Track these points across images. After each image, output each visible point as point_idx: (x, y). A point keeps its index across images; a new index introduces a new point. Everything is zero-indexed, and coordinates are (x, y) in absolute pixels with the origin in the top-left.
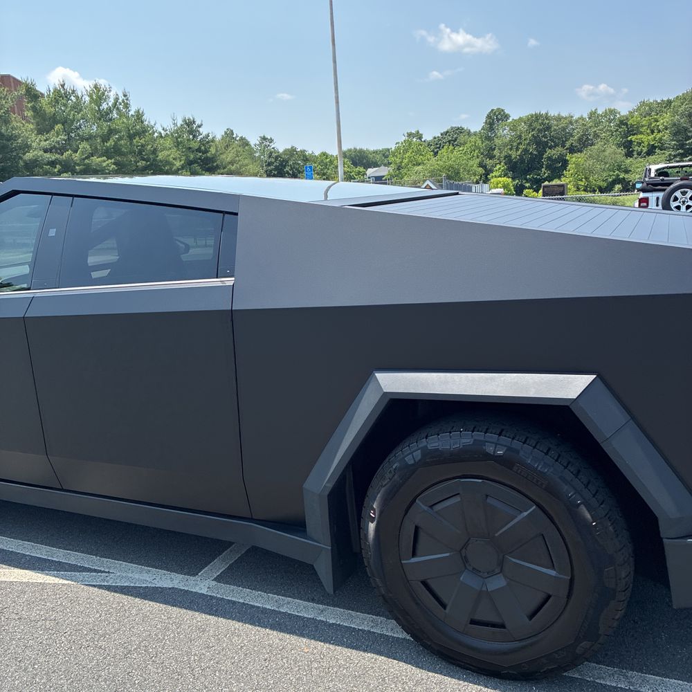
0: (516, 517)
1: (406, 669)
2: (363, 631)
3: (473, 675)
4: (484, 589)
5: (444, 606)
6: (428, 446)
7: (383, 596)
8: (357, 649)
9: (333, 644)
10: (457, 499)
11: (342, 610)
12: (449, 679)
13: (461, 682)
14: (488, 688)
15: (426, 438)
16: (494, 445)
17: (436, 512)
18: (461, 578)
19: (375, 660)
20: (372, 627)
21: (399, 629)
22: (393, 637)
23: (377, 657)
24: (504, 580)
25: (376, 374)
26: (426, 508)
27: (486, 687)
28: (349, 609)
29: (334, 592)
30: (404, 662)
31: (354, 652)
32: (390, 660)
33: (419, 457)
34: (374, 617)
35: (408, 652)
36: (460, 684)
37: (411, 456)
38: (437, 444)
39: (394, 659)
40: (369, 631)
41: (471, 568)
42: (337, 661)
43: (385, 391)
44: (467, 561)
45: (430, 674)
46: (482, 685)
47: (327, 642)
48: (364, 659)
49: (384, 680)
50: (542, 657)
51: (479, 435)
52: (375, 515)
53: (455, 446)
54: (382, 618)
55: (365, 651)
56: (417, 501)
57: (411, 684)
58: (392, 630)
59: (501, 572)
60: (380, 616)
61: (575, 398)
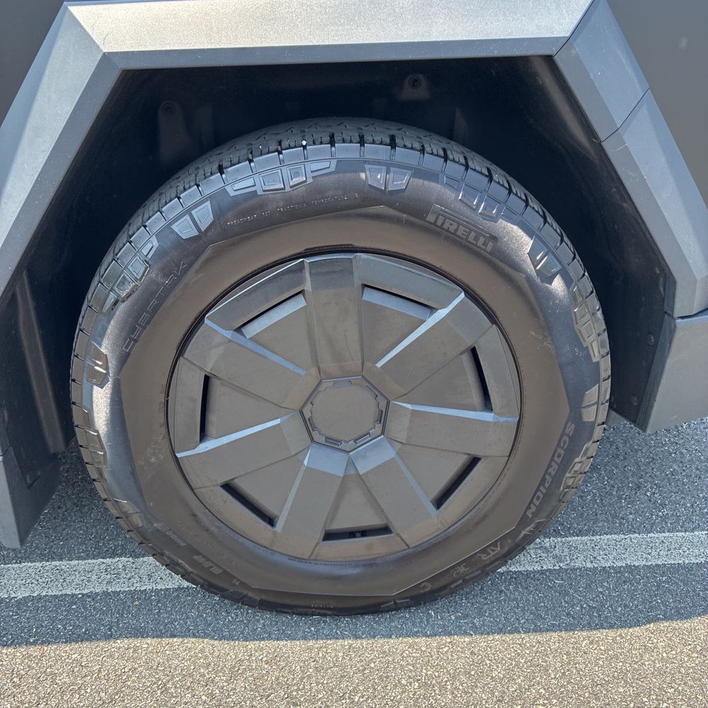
0: (422, 322)
1: (202, 651)
2: (92, 596)
3: (325, 622)
4: (352, 472)
5: (271, 521)
6: (229, 189)
7: (139, 531)
8: (89, 639)
9: (34, 643)
10: (299, 303)
11: (38, 564)
12: (289, 643)
13: (311, 643)
14: (361, 638)
15: (222, 173)
16: (384, 168)
17: (252, 339)
18: (306, 463)
19: (135, 651)
20: (109, 583)
21: (164, 571)
22: (157, 592)
23: (137, 642)
24: (389, 446)
25: (71, 8)
26: (229, 334)
27: (357, 637)
28: (53, 559)
29: (22, 541)
30: (194, 636)
31: (86, 646)
32: (165, 641)
33: (210, 219)
34: (108, 561)
35: (194, 613)
36: (310, 649)
37: (187, 217)
38: (250, 182)
39: (173, 636)
40: (106, 594)
41: (322, 440)
42: (53, 682)
43: (106, 49)
44: (314, 428)
45: (251, 645)
46: (348, 637)
47: (20, 644)
48: (111, 656)
49: (165, 690)
50: (459, 564)
51: (346, 150)
52: (107, 369)
53: (296, 180)
54: (123, 559)
55: (108, 637)
56: (206, 321)
57: (221, 680)
58: (150, 576)
59: (383, 433)
60: (120, 556)
61: (568, 35)
